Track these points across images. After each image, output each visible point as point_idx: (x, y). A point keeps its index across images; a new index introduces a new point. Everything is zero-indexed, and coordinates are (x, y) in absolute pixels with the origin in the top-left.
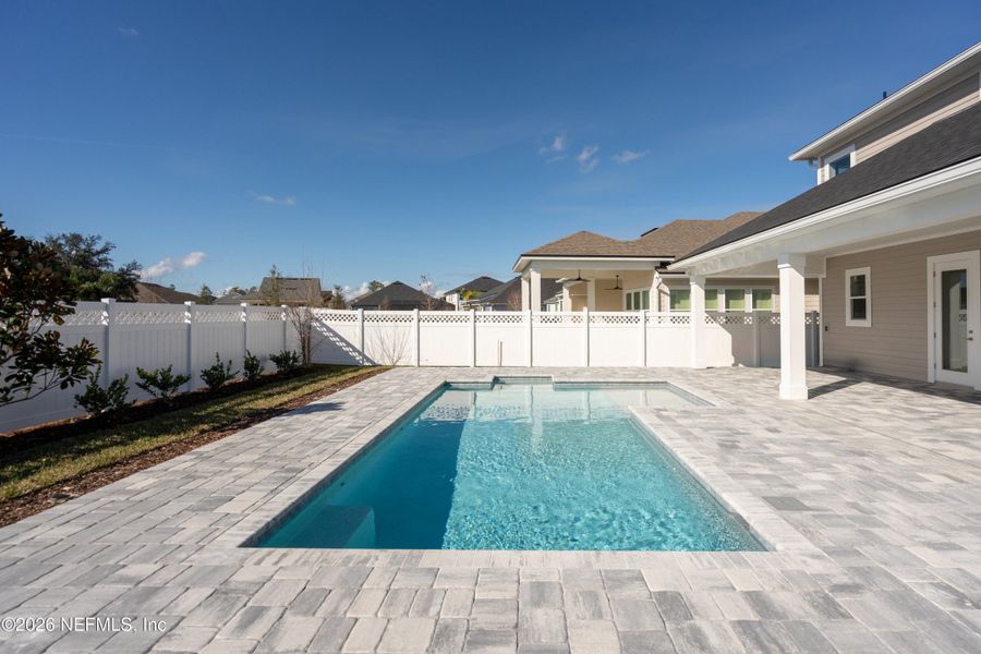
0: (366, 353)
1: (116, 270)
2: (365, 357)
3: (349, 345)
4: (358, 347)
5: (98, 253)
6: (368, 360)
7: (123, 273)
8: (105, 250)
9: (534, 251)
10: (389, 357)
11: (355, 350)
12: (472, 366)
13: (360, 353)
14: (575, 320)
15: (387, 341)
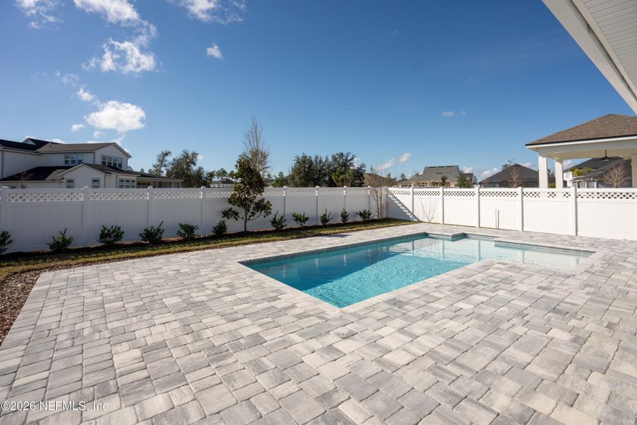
0: (415, 214)
1: (356, 168)
2: (414, 216)
3: (406, 209)
4: (411, 210)
5: (350, 160)
6: (416, 218)
7: (359, 169)
8: (352, 159)
9: (539, 140)
10: (427, 217)
11: (409, 212)
12: (477, 227)
13: (412, 214)
14: (567, 195)
15: (425, 207)
